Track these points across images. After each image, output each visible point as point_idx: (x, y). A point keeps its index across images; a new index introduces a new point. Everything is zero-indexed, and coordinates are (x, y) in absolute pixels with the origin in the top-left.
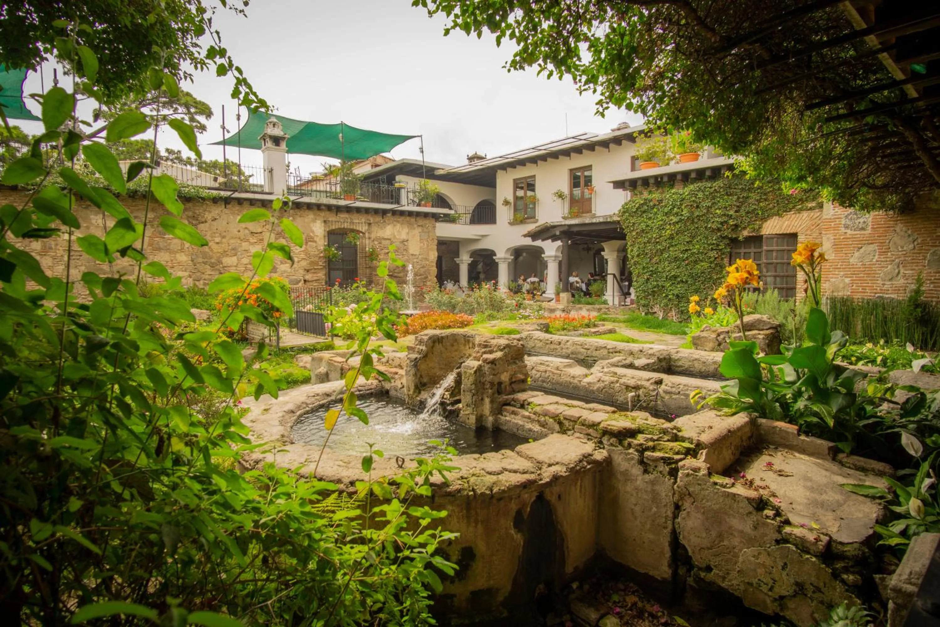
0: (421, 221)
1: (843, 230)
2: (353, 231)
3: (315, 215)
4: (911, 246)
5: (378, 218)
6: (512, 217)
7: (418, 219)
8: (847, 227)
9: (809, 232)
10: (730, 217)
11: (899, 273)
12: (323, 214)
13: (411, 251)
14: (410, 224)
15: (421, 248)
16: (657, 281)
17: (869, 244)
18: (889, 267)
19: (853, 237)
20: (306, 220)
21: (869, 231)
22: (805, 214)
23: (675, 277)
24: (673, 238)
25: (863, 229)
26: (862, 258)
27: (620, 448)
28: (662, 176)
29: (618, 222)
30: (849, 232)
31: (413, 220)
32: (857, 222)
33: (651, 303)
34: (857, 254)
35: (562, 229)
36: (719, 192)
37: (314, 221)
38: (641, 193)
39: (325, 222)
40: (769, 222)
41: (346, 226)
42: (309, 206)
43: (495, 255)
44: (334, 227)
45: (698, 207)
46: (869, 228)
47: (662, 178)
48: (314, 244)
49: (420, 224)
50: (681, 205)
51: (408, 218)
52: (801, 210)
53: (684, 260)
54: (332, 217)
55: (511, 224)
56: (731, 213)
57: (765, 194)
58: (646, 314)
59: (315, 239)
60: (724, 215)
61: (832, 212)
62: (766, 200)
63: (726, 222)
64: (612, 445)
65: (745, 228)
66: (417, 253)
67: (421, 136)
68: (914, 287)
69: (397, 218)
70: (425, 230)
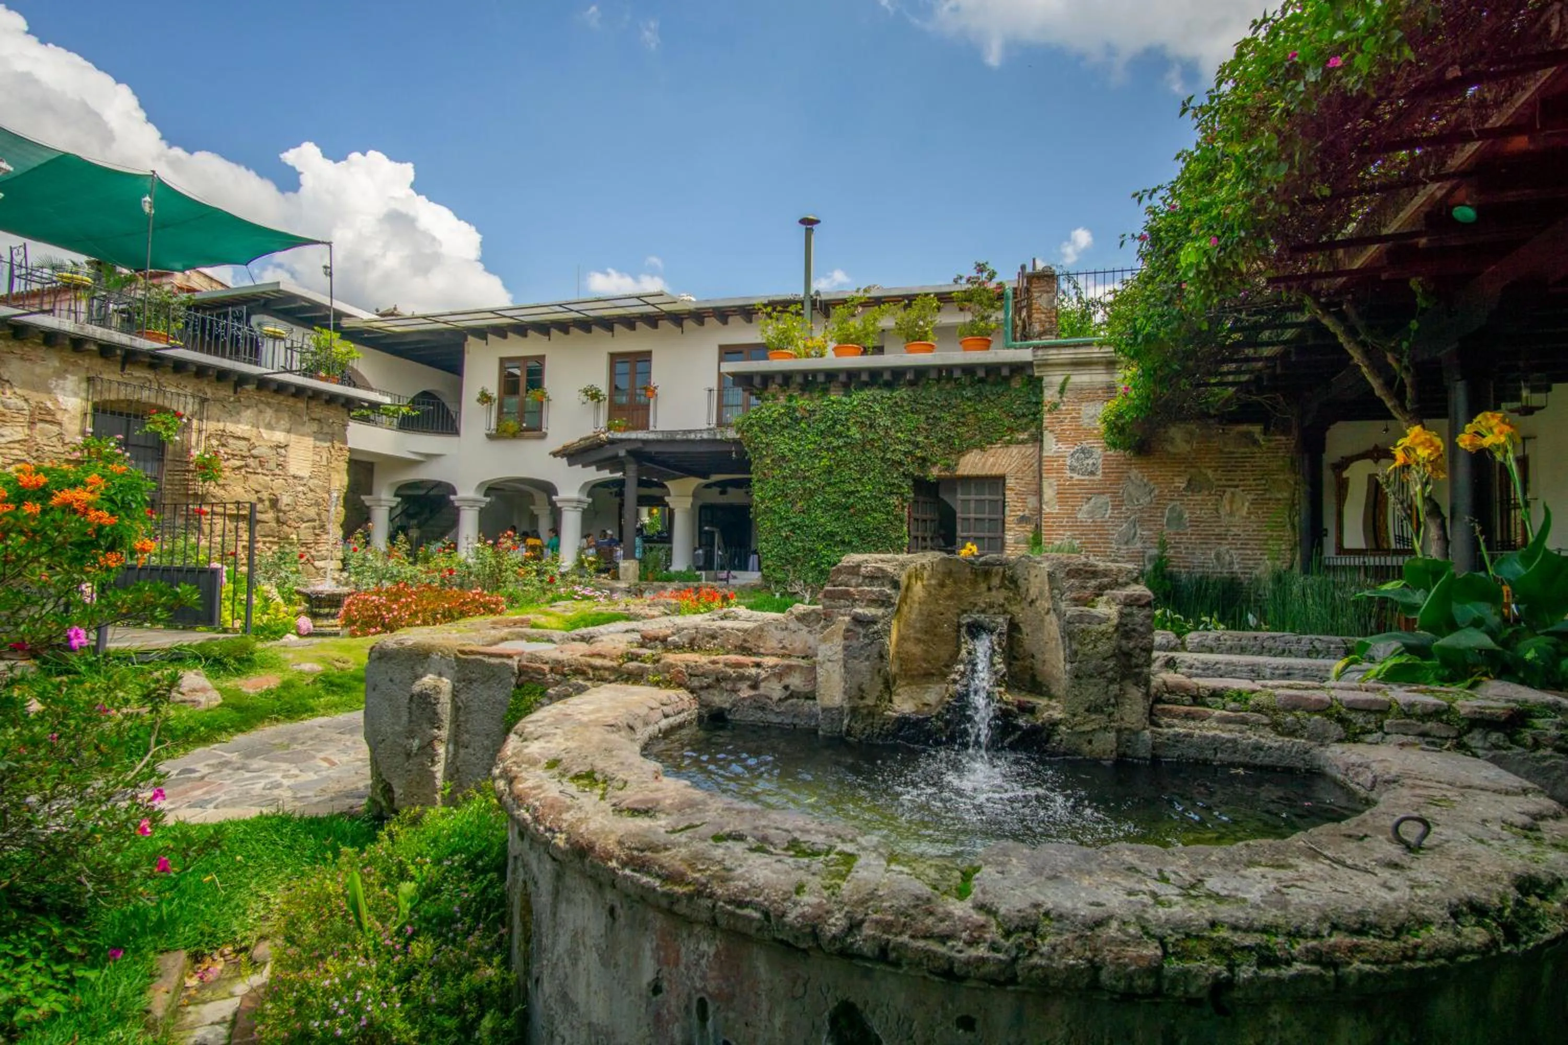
0: (319, 411)
1: (1068, 474)
2: (163, 410)
3: (62, 360)
4: (1148, 499)
5: (225, 392)
6: (493, 425)
7: (313, 404)
8: (1073, 469)
9: (1020, 475)
10: (917, 445)
11: (1135, 534)
12: (86, 362)
13: (293, 469)
14: (294, 414)
15: (314, 463)
16: (802, 541)
17: (1099, 494)
18: (1125, 525)
19: (1080, 484)
20: (38, 370)
21: (1099, 476)
22: (1014, 450)
23: (832, 535)
24: (830, 473)
25: (1092, 473)
26: (1091, 513)
27: (1518, 750)
28: (815, 373)
29: (736, 442)
30: (1076, 476)
31: (301, 405)
32: (1086, 462)
33: (791, 577)
34: (1086, 507)
35: (629, 447)
36: (902, 407)
37: (60, 374)
38: (775, 398)
39: (89, 380)
40: (968, 456)
41: (146, 395)
42: (51, 338)
43: (455, 493)
44: (113, 397)
45: (871, 426)
46: (1100, 472)
47: (814, 377)
48: (55, 429)
49: (317, 416)
50: (847, 420)
51: (291, 401)
52: (1010, 442)
53: (848, 508)
54: (110, 374)
55: (490, 437)
56: (920, 439)
57: (963, 416)
58: (782, 595)
59: (59, 416)
60: (909, 441)
61: (1055, 448)
62: (964, 424)
63: (910, 452)
64: (1495, 746)
65: (934, 464)
66: (305, 473)
67: (329, 244)
68: (1155, 552)
69: (264, 396)
70: (326, 429)
